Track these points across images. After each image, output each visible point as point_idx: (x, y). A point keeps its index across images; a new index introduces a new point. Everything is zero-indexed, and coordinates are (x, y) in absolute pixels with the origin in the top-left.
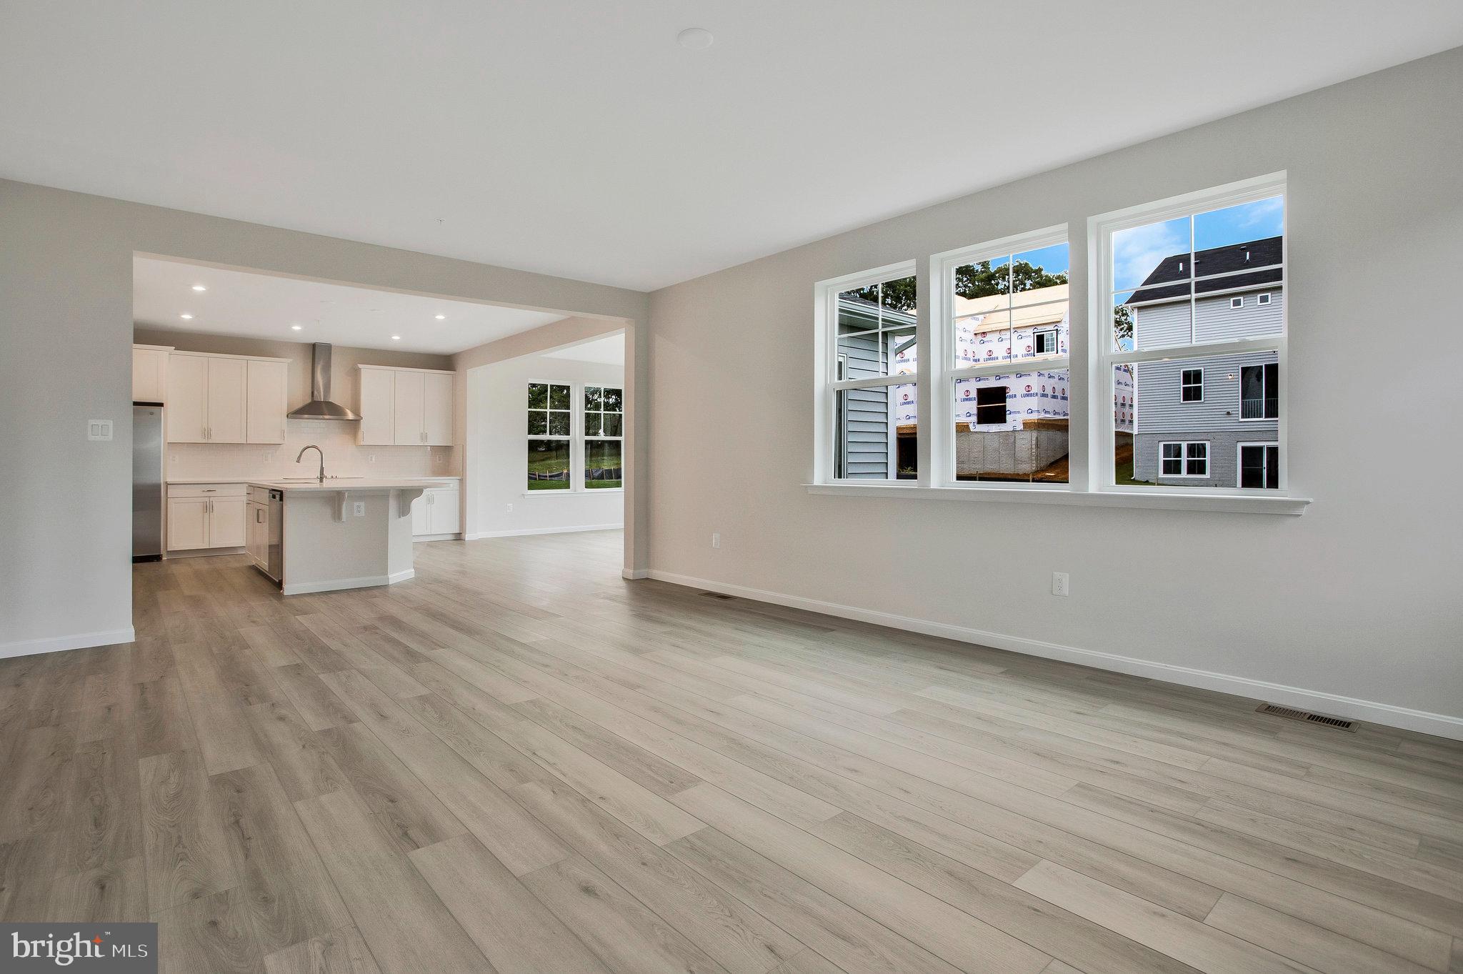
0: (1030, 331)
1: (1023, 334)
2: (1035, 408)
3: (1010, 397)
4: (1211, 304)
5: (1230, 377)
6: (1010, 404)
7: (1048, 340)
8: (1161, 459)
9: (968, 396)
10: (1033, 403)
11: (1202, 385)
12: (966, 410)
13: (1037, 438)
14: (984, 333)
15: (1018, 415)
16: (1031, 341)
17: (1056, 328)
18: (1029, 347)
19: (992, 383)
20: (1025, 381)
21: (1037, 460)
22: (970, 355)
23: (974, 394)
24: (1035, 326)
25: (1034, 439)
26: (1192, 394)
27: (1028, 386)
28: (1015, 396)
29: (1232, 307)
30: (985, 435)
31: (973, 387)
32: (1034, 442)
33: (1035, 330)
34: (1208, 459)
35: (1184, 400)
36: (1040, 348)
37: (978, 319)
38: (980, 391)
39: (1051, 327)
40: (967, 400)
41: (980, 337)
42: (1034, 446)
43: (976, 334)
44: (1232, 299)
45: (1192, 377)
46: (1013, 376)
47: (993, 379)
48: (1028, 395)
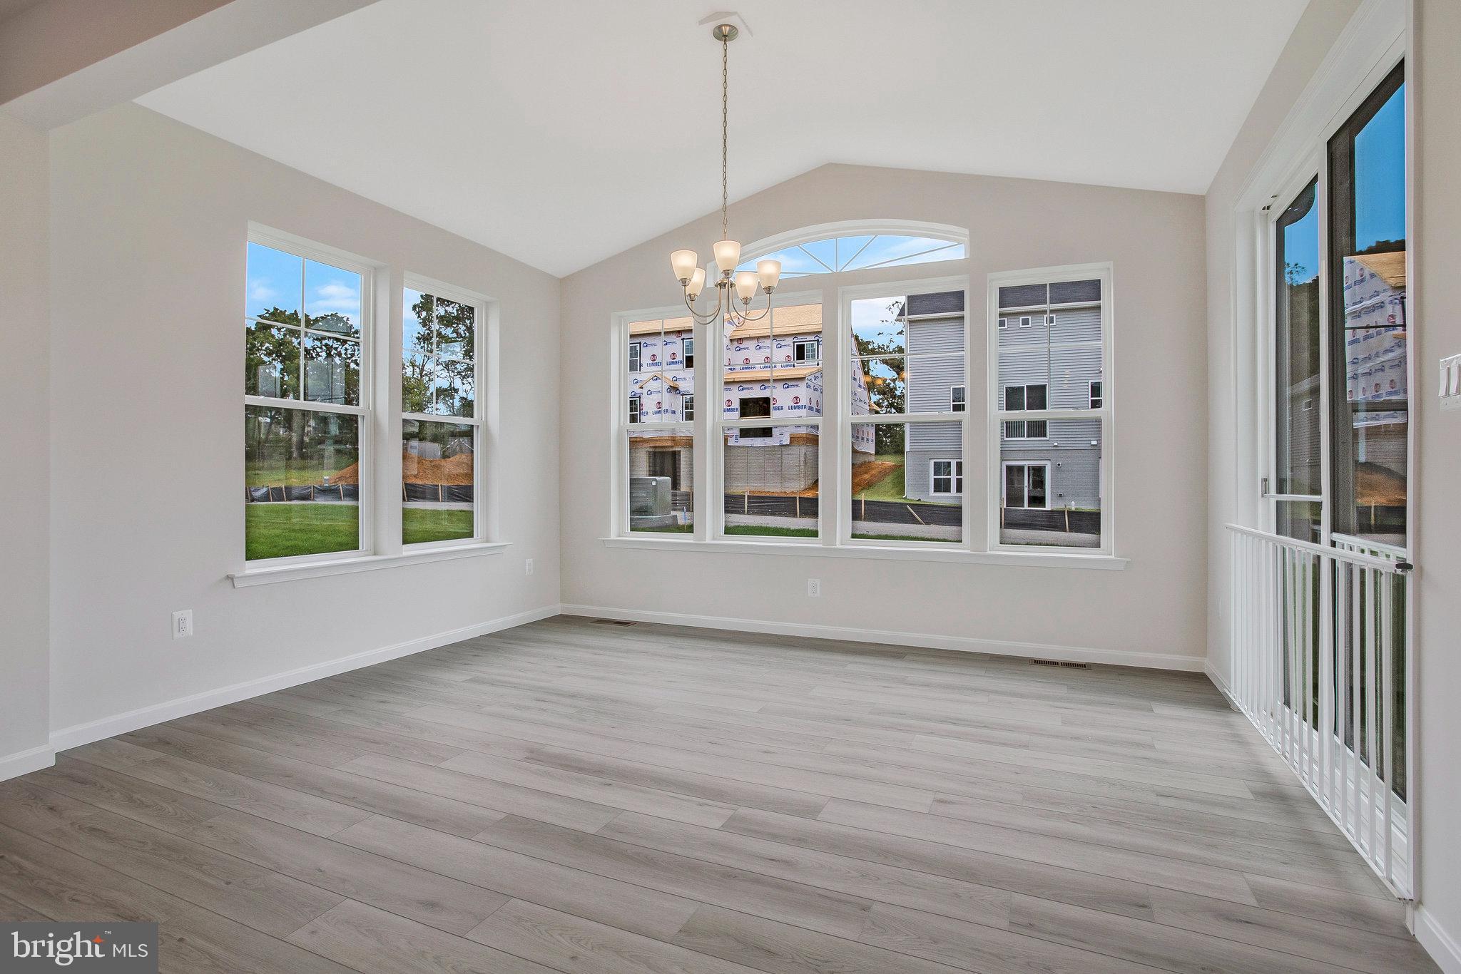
0: (789, 341)
1: (782, 343)
3: (776, 408)
6: (775, 417)
7: (808, 351)
8: (932, 477)
9: (729, 405)
13: (805, 455)
14: (740, 339)
15: (786, 429)
16: (790, 351)
17: (817, 338)
18: (788, 356)
19: (756, 393)
20: (793, 392)
23: (736, 405)
24: (795, 335)
25: (802, 455)
27: (796, 398)
28: (782, 408)
30: (749, 449)
31: (734, 396)
32: (802, 458)
33: (795, 340)
36: (800, 359)
38: (744, 403)
39: (812, 338)
40: (729, 410)
41: (736, 344)
42: (802, 463)
43: (731, 340)
46: (780, 386)
47: (757, 387)
48: (796, 405)
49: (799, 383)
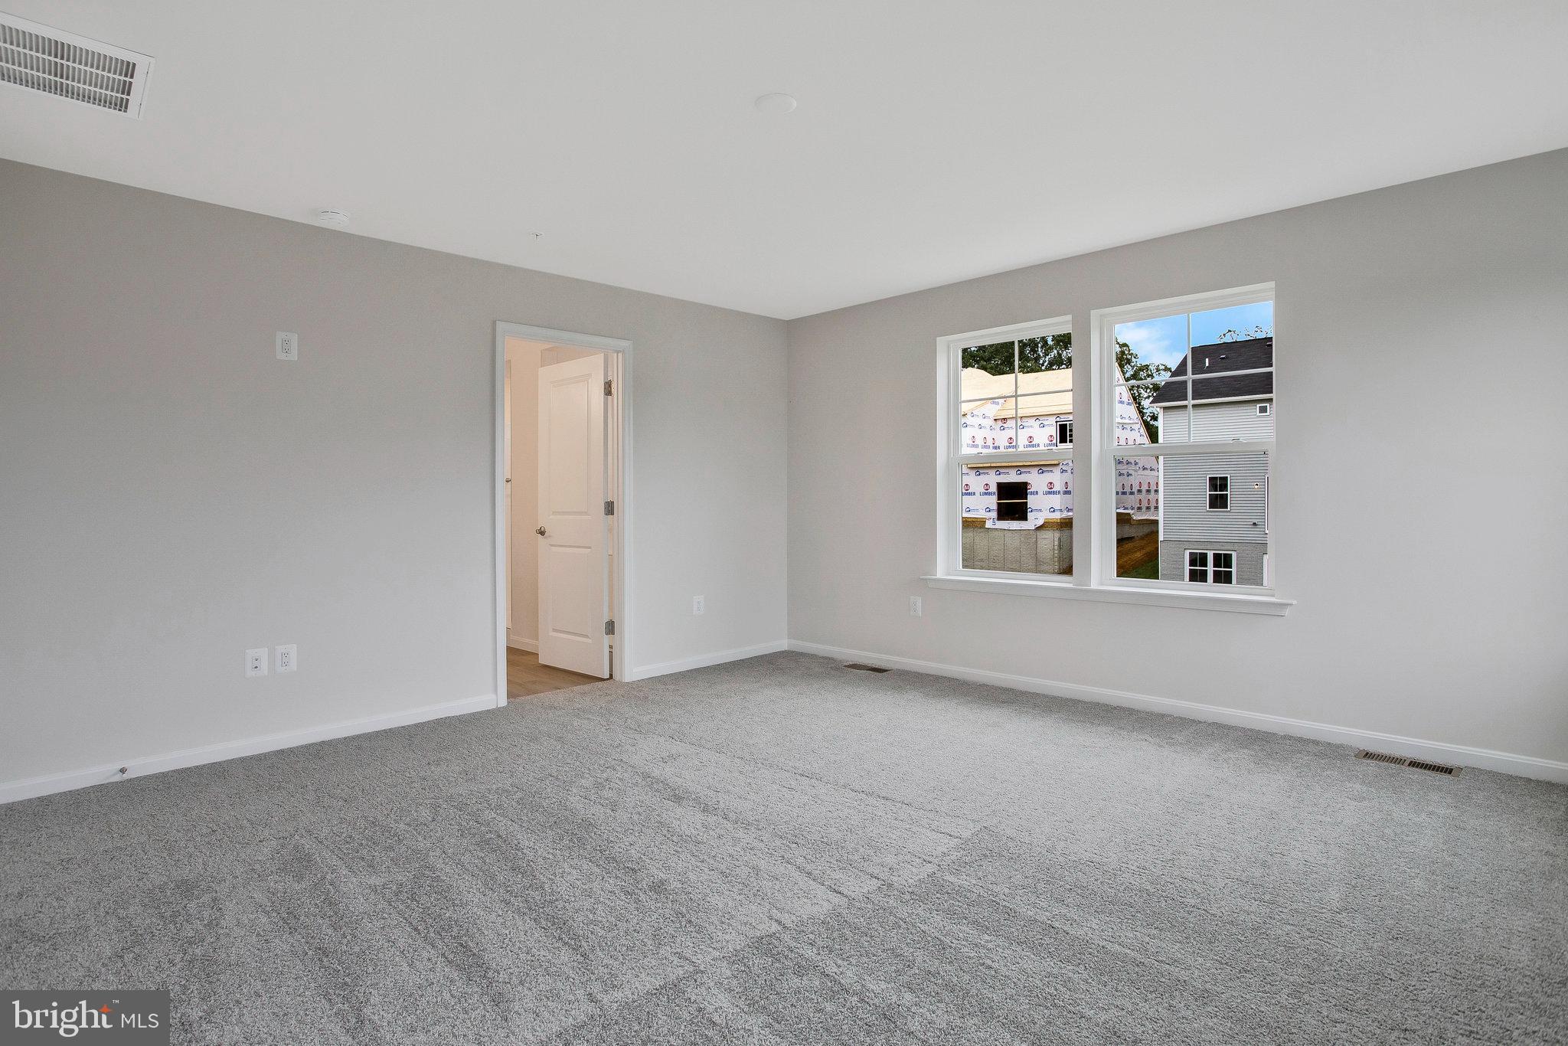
1: (1045, 423)
2: (1057, 507)
3: (1032, 493)
4: (1236, 409)
5: (1256, 487)
6: (1031, 501)
7: (1071, 431)
8: (1187, 568)
9: (987, 490)
10: (1056, 501)
11: (1229, 493)
12: (985, 506)
13: (1060, 539)
14: (1004, 419)
15: (1039, 513)
16: (1053, 430)
18: (1051, 435)
19: (1012, 477)
20: (1047, 477)
21: (1059, 561)
22: (990, 443)
23: (994, 489)
24: (1058, 415)
25: (1057, 539)
26: (1218, 502)
27: (1051, 483)
28: (1037, 493)
29: (1258, 414)
30: (1006, 532)
31: (993, 480)
32: (1056, 543)
33: (1058, 419)
34: (1234, 570)
35: (1210, 508)
36: (1063, 440)
37: (998, 403)
38: (1000, 486)
40: (986, 494)
41: (1000, 423)
42: (1056, 547)
43: (995, 420)
44: (1258, 406)
45: (1219, 484)
46: (1035, 471)
47: (1013, 472)
48: (1051, 492)
49: (1053, 469)
